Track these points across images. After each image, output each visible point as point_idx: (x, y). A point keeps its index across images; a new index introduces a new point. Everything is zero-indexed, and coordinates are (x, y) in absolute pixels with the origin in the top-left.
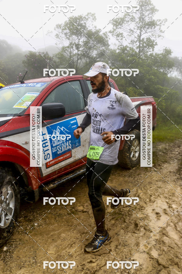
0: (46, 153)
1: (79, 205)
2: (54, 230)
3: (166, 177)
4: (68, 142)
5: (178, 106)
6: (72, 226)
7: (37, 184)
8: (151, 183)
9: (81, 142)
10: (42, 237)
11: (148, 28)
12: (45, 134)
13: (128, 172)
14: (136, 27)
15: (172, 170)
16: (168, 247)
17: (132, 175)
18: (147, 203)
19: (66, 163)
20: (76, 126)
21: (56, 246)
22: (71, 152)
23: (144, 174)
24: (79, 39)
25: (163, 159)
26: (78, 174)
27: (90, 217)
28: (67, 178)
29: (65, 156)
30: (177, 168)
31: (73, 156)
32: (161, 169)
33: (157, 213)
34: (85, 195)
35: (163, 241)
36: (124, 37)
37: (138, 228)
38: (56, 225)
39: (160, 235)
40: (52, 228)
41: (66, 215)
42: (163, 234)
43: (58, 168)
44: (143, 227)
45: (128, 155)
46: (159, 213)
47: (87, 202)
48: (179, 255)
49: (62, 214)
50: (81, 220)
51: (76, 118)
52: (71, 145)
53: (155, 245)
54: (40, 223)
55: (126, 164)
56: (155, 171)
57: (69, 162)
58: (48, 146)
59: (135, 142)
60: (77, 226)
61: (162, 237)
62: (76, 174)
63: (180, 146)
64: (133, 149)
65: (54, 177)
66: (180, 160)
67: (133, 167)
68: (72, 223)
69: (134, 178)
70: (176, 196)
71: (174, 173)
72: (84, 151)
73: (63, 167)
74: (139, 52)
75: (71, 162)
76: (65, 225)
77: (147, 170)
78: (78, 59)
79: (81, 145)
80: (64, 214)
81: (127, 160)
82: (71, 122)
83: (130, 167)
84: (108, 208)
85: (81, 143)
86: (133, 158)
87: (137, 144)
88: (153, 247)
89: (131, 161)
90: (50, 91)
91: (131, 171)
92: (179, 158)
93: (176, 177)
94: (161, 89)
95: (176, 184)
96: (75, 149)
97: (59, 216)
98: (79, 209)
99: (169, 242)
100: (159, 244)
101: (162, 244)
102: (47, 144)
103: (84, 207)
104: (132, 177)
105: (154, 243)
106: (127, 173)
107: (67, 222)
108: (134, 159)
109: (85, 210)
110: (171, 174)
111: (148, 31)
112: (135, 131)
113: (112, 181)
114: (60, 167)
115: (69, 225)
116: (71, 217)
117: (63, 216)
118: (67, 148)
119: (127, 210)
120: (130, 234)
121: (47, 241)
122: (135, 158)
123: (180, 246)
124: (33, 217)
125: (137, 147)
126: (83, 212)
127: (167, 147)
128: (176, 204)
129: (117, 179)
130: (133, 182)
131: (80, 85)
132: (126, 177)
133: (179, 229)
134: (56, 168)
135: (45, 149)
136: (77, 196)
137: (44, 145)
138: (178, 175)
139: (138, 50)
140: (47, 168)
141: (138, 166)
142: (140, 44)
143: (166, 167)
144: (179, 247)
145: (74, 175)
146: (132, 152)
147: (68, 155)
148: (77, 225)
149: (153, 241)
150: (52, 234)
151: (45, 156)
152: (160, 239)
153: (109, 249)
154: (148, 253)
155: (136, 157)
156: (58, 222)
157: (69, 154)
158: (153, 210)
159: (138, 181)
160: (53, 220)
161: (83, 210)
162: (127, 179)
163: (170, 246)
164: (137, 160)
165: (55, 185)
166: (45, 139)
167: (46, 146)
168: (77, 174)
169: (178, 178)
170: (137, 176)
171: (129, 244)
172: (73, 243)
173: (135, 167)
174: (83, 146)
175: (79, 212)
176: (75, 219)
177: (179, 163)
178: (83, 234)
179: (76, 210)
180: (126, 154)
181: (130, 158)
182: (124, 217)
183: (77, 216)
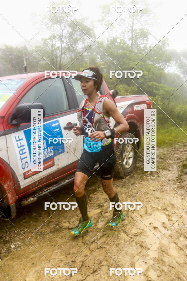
0: (24, 161)
1: (64, 221)
2: (34, 252)
3: (165, 186)
4: (50, 148)
5: (177, 105)
6: (56, 246)
7: (13, 198)
8: (148, 193)
9: (65, 148)
10: (20, 261)
11: (141, 17)
12: (22, 139)
13: (121, 182)
15: (171, 178)
16: (168, 267)
17: (126, 185)
18: (143, 216)
19: (48, 172)
20: (58, 129)
21: (37, 271)
22: (54, 159)
23: (140, 184)
24: (63, 30)
25: (161, 166)
26: (63, 185)
28: (49, 190)
29: (47, 164)
30: (177, 175)
31: (56, 165)
32: (159, 177)
33: (155, 228)
35: (162, 260)
36: (114, 28)
38: (37, 245)
39: (159, 253)
40: (32, 250)
41: (48, 234)
42: (163, 251)
43: (38, 178)
44: (138, 243)
45: (120, 161)
46: (157, 227)
47: (73, 217)
48: (182, 276)
49: (44, 233)
50: (67, 239)
51: (58, 120)
52: (53, 152)
53: (154, 264)
54: (18, 244)
55: (119, 172)
56: (151, 179)
57: (51, 171)
58: (25, 153)
59: (128, 147)
60: (62, 245)
61: (161, 255)
62: (60, 185)
64: (126, 155)
65: (34, 189)
66: (181, 167)
67: (127, 176)
68: (56, 242)
69: (128, 188)
70: (176, 207)
71: (174, 181)
72: (68, 158)
73: (44, 178)
74: (132, 44)
75: (54, 171)
76: (47, 246)
77: (143, 178)
78: (62, 54)
80: (47, 232)
81: (119, 168)
82: (53, 125)
83: (124, 176)
84: (98, 223)
85: (65, 149)
86: (127, 165)
87: (131, 149)
88: (151, 267)
89: (124, 168)
90: (27, 89)
91: (124, 180)
92: (179, 165)
93: (176, 186)
94: (156, 86)
95: (176, 193)
96: (58, 157)
97: (41, 235)
98: (63, 226)
99: (169, 260)
100: (157, 263)
101: (161, 264)
102: (24, 151)
103: (70, 223)
104: (126, 187)
105: (152, 262)
106: (119, 183)
107: (50, 242)
108: (127, 167)
109: (71, 227)
110: (171, 182)
111: (141, 21)
112: (128, 135)
114: (40, 177)
115: (52, 246)
116: (55, 235)
117: (45, 235)
118: (49, 155)
121: (26, 265)
122: (129, 165)
124: (10, 238)
125: (130, 153)
126: (69, 229)
127: (165, 152)
128: (176, 216)
130: (127, 193)
131: (62, 82)
132: (118, 187)
133: (180, 245)
134: (35, 178)
135: (23, 156)
137: (21, 152)
138: (178, 183)
139: (131, 41)
140: (25, 179)
141: (132, 174)
142: (132, 35)
143: (165, 174)
144: (181, 266)
145: (58, 186)
146: (125, 158)
147: (50, 163)
149: (151, 260)
150: (32, 256)
151: (23, 164)
152: (159, 257)
154: (145, 275)
155: (129, 164)
156: (39, 242)
157: (52, 162)
158: (150, 224)
159: (132, 192)
160: (33, 240)
161: (69, 227)
162: (120, 190)
163: (170, 265)
164: (131, 168)
165: (35, 199)
166: (22, 145)
167: (23, 153)
169: (178, 187)
170: (131, 186)
171: (122, 265)
172: (57, 266)
173: (129, 175)
174: (68, 152)
175: (64, 229)
176: (59, 238)
177: (180, 170)
178: (69, 254)
179: (61, 228)
180: (118, 161)
181: (122, 165)
182: (116, 233)
183: (62, 234)
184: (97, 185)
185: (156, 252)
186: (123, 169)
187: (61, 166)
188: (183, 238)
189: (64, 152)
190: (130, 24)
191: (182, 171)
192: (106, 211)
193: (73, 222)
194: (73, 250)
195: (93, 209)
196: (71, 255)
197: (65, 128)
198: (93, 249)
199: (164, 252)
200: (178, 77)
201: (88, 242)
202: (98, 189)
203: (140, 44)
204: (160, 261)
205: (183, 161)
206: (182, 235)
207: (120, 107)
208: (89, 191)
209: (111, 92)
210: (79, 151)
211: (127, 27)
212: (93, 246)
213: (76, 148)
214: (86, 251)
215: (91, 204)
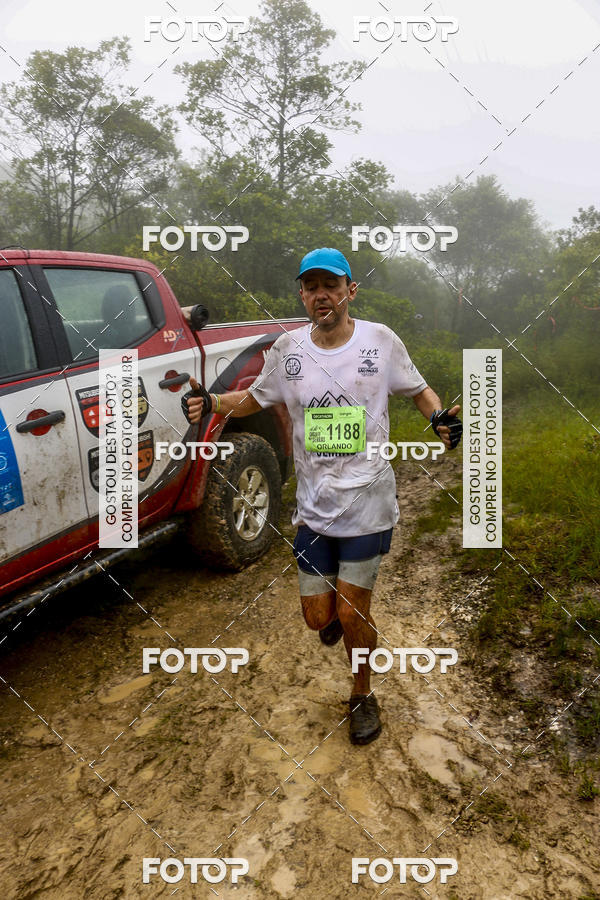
9: (24, 490)
11: (303, 100)
13: (229, 584)
14: (265, 97)
16: (334, 850)
17: (243, 592)
18: (281, 689)
24: (76, 135)
27: (65, 765)
33: (312, 725)
34: (62, 681)
35: (318, 831)
36: (228, 129)
37: (234, 789)
39: (312, 806)
42: (324, 801)
45: (223, 521)
46: (317, 723)
47: (65, 706)
50: (29, 781)
53: (292, 846)
55: (221, 555)
59: (249, 476)
61: (317, 812)
62: (13, 608)
63: (417, 478)
64: (242, 502)
66: (413, 527)
67: (248, 564)
69: (247, 603)
71: (387, 571)
72: (39, 522)
74: (281, 176)
78: (74, 205)
79: (26, 500)
81: (222, 541)
83: (239, 565)
84: (138, 722)
85: (25, 494)
86: (247, 532)
87: (259, 483)
88: (282, 857)
89: (239, 542)
91: (240, 576)
92: (411, 521)
93: (391, 587)
96: (1, 520)
98: (27, 739)
99: (339, 829)
100: (303, 842)
101: (313, 842)
103: (49, 728)
104: (241, 600)
105: (285, 840)
106: (224, 587)
108: (250, 535)
109: (49, 739)
111: (303, 109)
112: (245, 440)
113: (168, 619)
119: (207, 720)
120: (200, 817)
122: (255, 530)
123: (376, 839)
125: (257, 493)
126: (44, 747)
129: (186, 610)
130: (243, 616)
132: (219, 599)
133: (379, 775)
136: (32, 686)
138: (399, 579)
139: (277, 169)
141: (266, 558)
142: (281, 149)
144: (371, 844)
145: (5, 613)
146: (239, 511)
148: (9, 801)
149: (285, 835)
152: (309, 821)
153: (115, 886)
154: (258, 885)
155: (256, 528)
158: (300, 713)
159: (259, 614)
161: (41, 740)
162: (224, 608)
163: (340, 844)
164: (262, 538)
168: (16, 607)
169: (395, 590)
173: (255, 561)
174: (35, 504)
175: (26, 749)
176: (6, 781)
177: (409, 536)
178: (24, 837)
179: (17, 745)
180: (216, 522)
181: (232, 531)
182: (187, 750)
183: (16, 766)
184: (156, 598)
185: (305, 807)
186: (233, 544)
187: (14, 549)
188: (391, 751)
189: (22, 502)
190: (272, 119)
191: (414, 541)
192: (167, 680)
193: (62, 721)
194: (41, 820)
195: (129, 674)
196: (33, 836)
197: (21, 429)
198: (107, 812)
199: (327, 802)
200: (422, 268)
201: (92, 789)
202: (157, 608)
203: (305, 174)
204: (311, 835)
205: (424, 508)
206: (392, 742)
207: (214, 356)
208: (128, 618)
209: (187, 311)
210: (77, 499)
211: (265, 127)
212: (109, 801)
213: (66, 489)
214: (84, 820)
215: (127, 658)
